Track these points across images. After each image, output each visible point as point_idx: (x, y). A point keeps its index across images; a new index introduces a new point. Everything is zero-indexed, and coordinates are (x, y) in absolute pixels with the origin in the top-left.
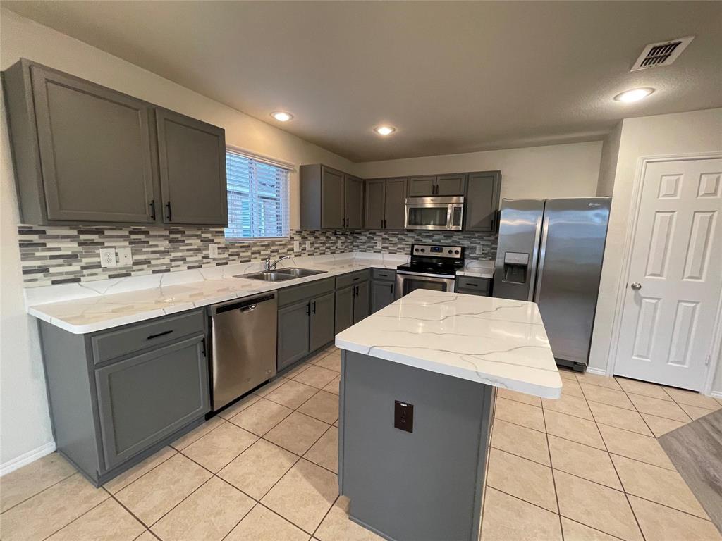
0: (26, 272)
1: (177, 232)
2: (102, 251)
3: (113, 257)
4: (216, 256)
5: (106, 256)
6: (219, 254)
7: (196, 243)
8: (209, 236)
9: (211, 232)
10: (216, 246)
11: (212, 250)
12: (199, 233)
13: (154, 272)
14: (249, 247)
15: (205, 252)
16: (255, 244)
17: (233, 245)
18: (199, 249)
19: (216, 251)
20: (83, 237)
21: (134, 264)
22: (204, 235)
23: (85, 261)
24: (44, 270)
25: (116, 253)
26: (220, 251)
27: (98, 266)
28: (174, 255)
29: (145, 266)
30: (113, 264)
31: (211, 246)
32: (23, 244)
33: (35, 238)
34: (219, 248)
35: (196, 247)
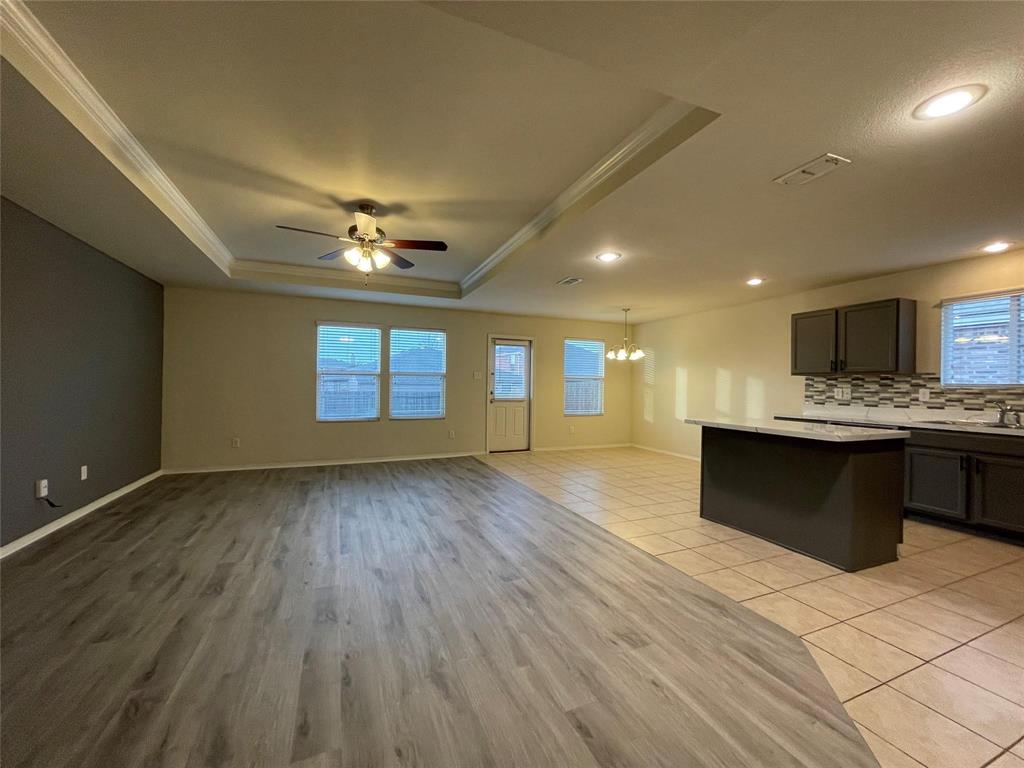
0: (806, 397)
1: (887, 379)
2: (836, 390)
3: (841, 394)
4: (927, 399)
5: (837, 393)
6: (931, 398)
7: (905, 387)
8: (921, 382)
9: (923, 379)
10: (928, 391)
11: (924, 394)
12: (909, 379)
13: (866, 405)
14: (981, 394)
15: (913, 396)
16: (993, 391)
17: (953, 391)
18: (908, 393)
19: (928, 396)
20: (829, 382)
21: (853, 398)
22: (914, 381)
23: (829, 394)
24: (812, 397)
25: (843, 391)
26: (933, 396)
27: (833, 397)
28: (882, 395)
29: (859, 401)
30: (840, 397)
31: (921, 390)
32: (807, 385)
33: (810, 382)
34: (931, 393)
35: (904, 390)
